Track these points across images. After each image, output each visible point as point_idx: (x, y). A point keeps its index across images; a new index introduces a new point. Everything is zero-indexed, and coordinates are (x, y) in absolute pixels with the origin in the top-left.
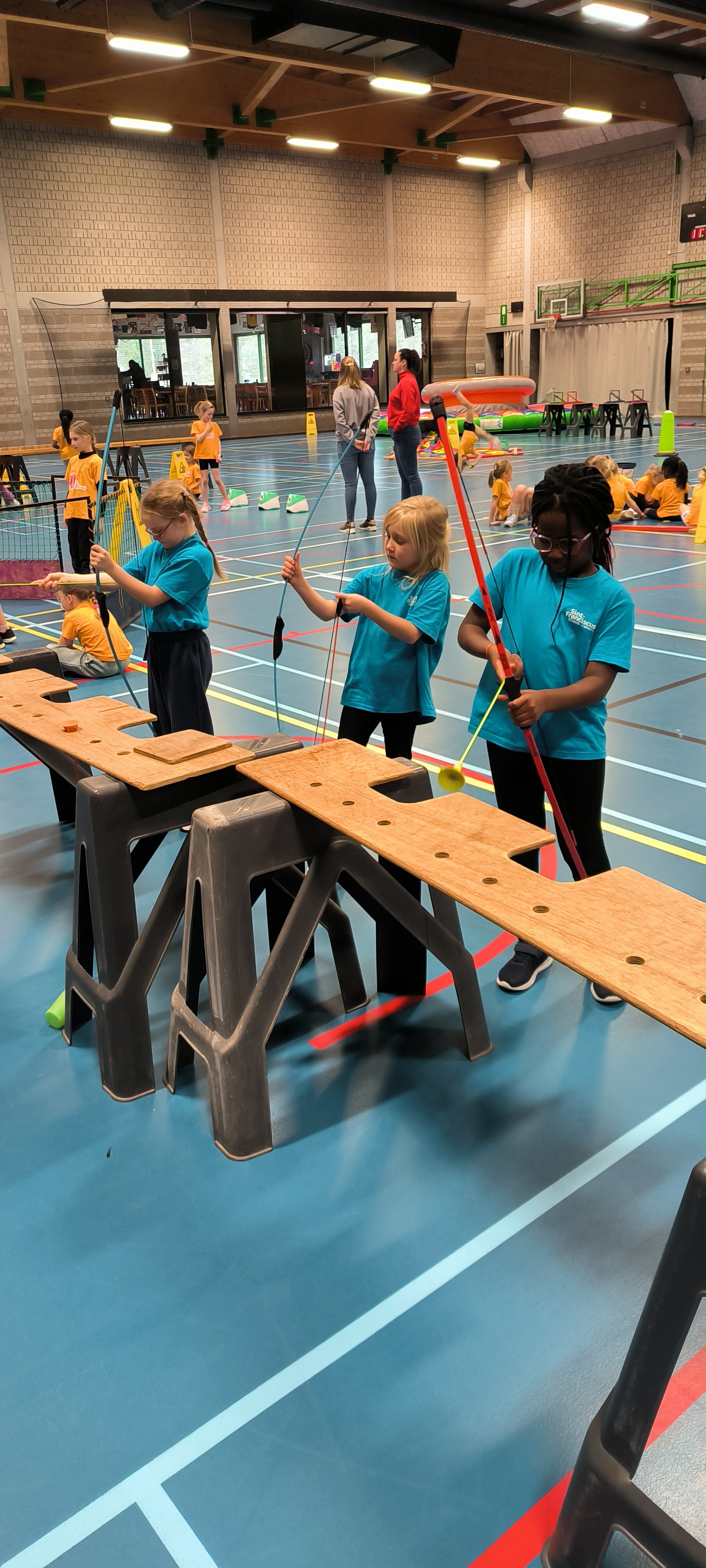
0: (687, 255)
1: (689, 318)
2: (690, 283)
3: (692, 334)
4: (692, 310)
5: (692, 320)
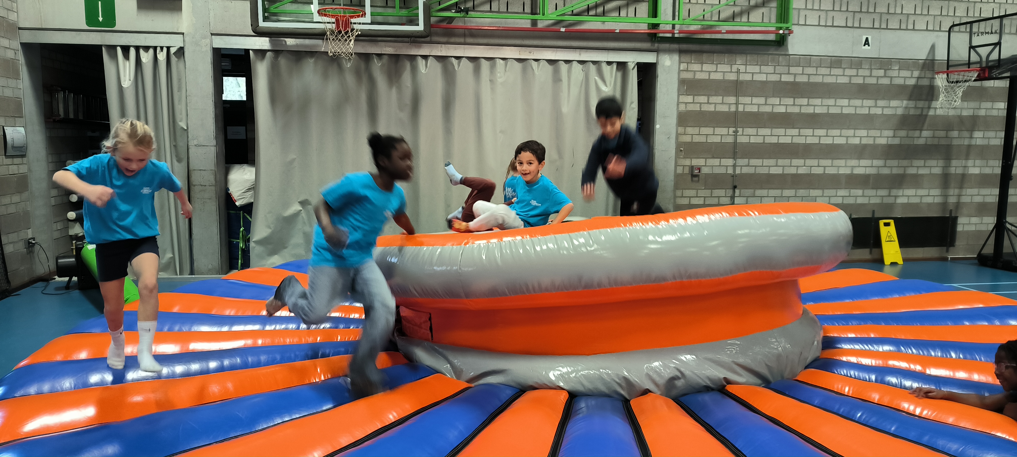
1: (696, 67)
3: (703, 99)
4: (702, 52)
5: (702, 71)
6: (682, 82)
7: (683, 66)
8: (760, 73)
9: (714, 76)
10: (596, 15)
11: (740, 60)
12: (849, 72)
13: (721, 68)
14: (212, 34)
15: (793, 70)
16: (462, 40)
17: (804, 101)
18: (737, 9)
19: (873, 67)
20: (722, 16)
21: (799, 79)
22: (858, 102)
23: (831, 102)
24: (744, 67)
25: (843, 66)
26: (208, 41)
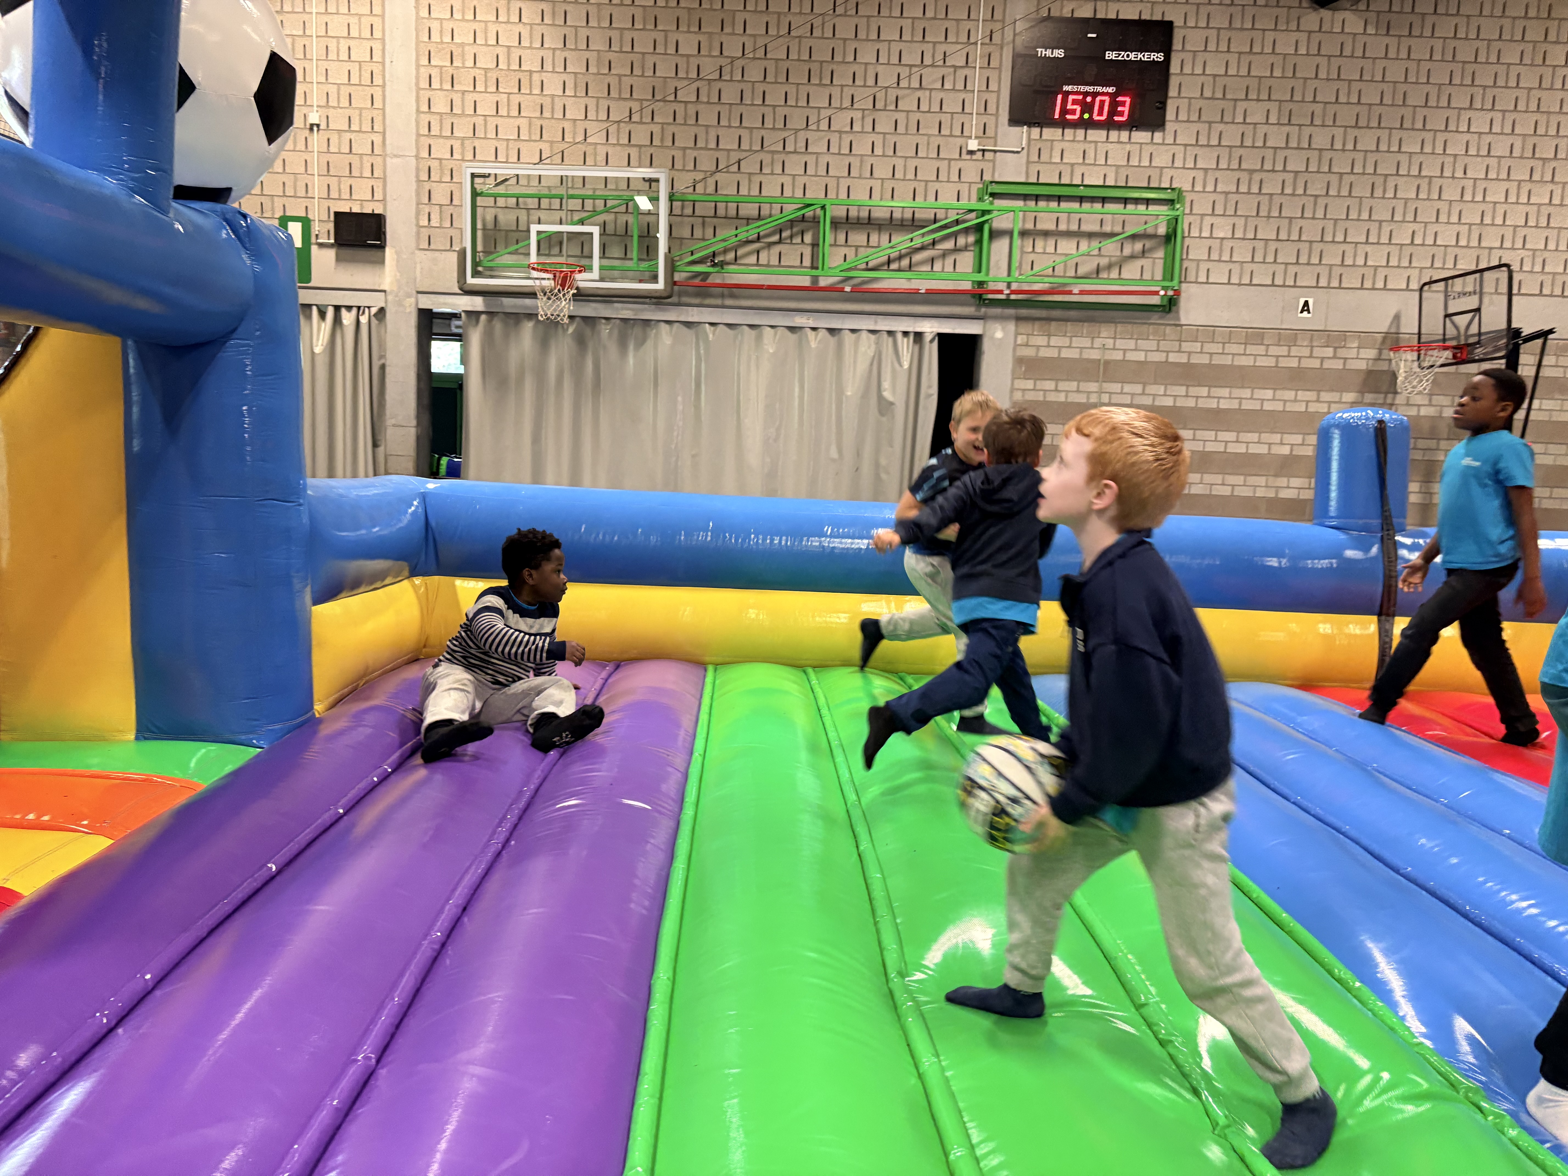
0: (1028, 162)
1: (1040, 340)
2: (1040, 244)
3: (1050, 385)
4: (1049, 319)
5: (1048, 346)
6: (1019, 361)
7: (1021, 339)
8: (1136, 350)
9: (1065, 354)
10: (899, 270)
11: (1106, 331)
12: (1273, 350)
13: (1077, 342)
14: (418, 292)
15: (1186, 346)
16: (719, 302)
17: (1204, 391)
18: (1104, 262)
19: (1315, 344)
20: (1081, 271)
21: (1194, 360)
22: (1290, 395)
23: (1247, 393)
24: (1111, 341)
25: (1266, 342)
26: (413, 300)
